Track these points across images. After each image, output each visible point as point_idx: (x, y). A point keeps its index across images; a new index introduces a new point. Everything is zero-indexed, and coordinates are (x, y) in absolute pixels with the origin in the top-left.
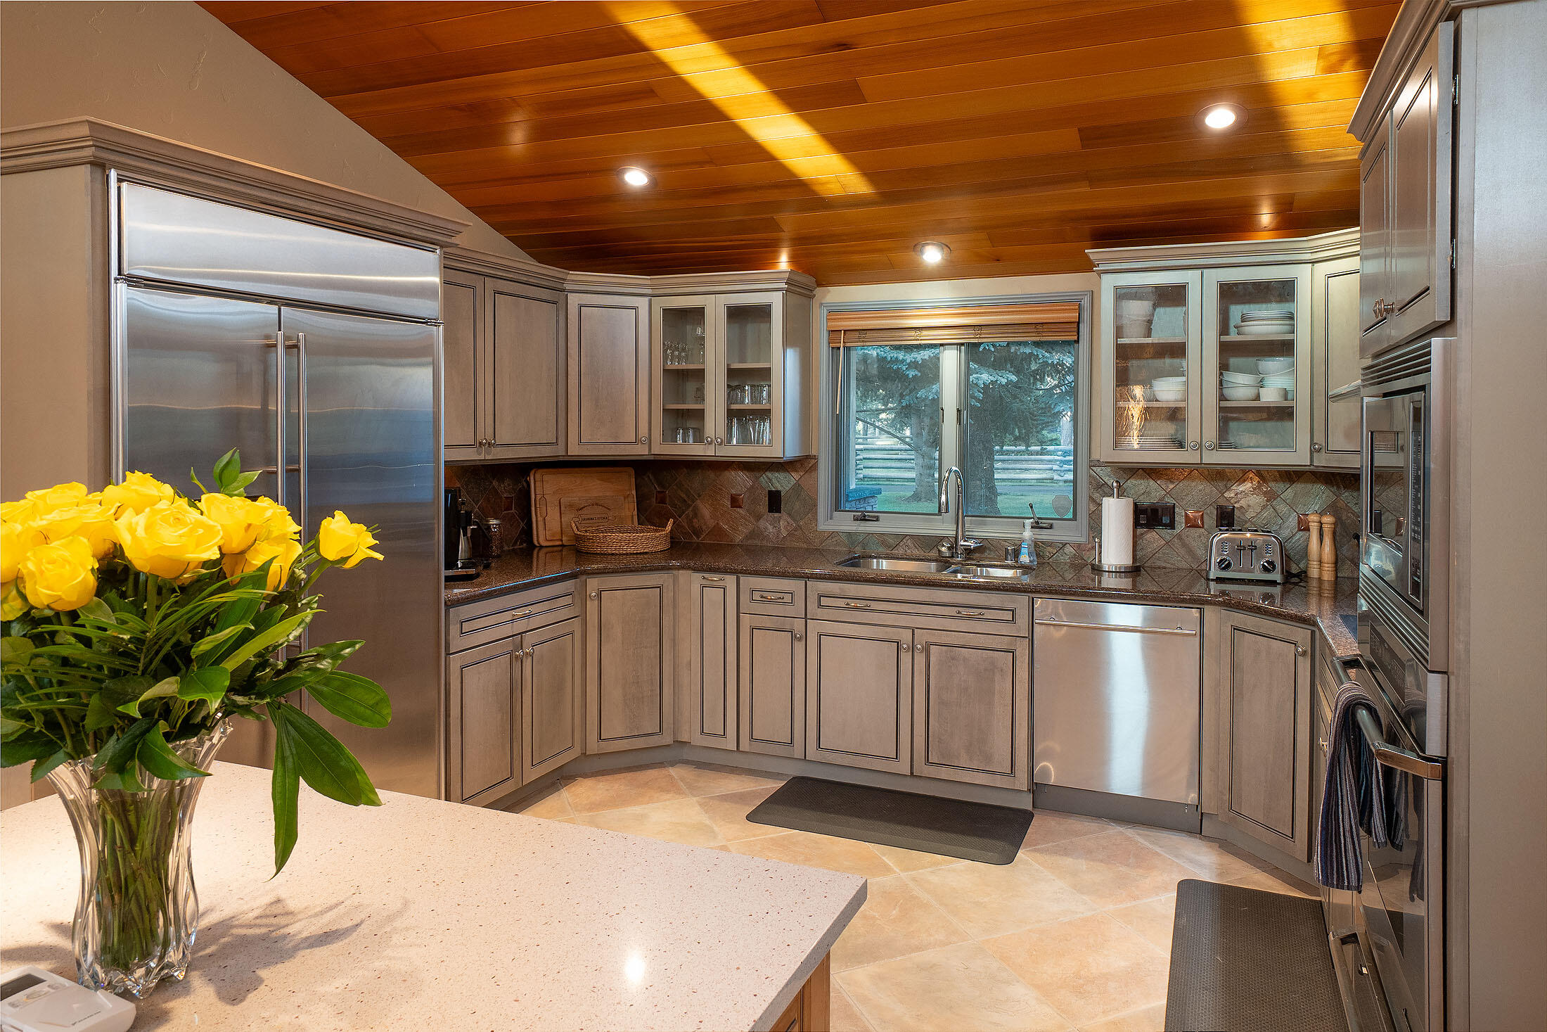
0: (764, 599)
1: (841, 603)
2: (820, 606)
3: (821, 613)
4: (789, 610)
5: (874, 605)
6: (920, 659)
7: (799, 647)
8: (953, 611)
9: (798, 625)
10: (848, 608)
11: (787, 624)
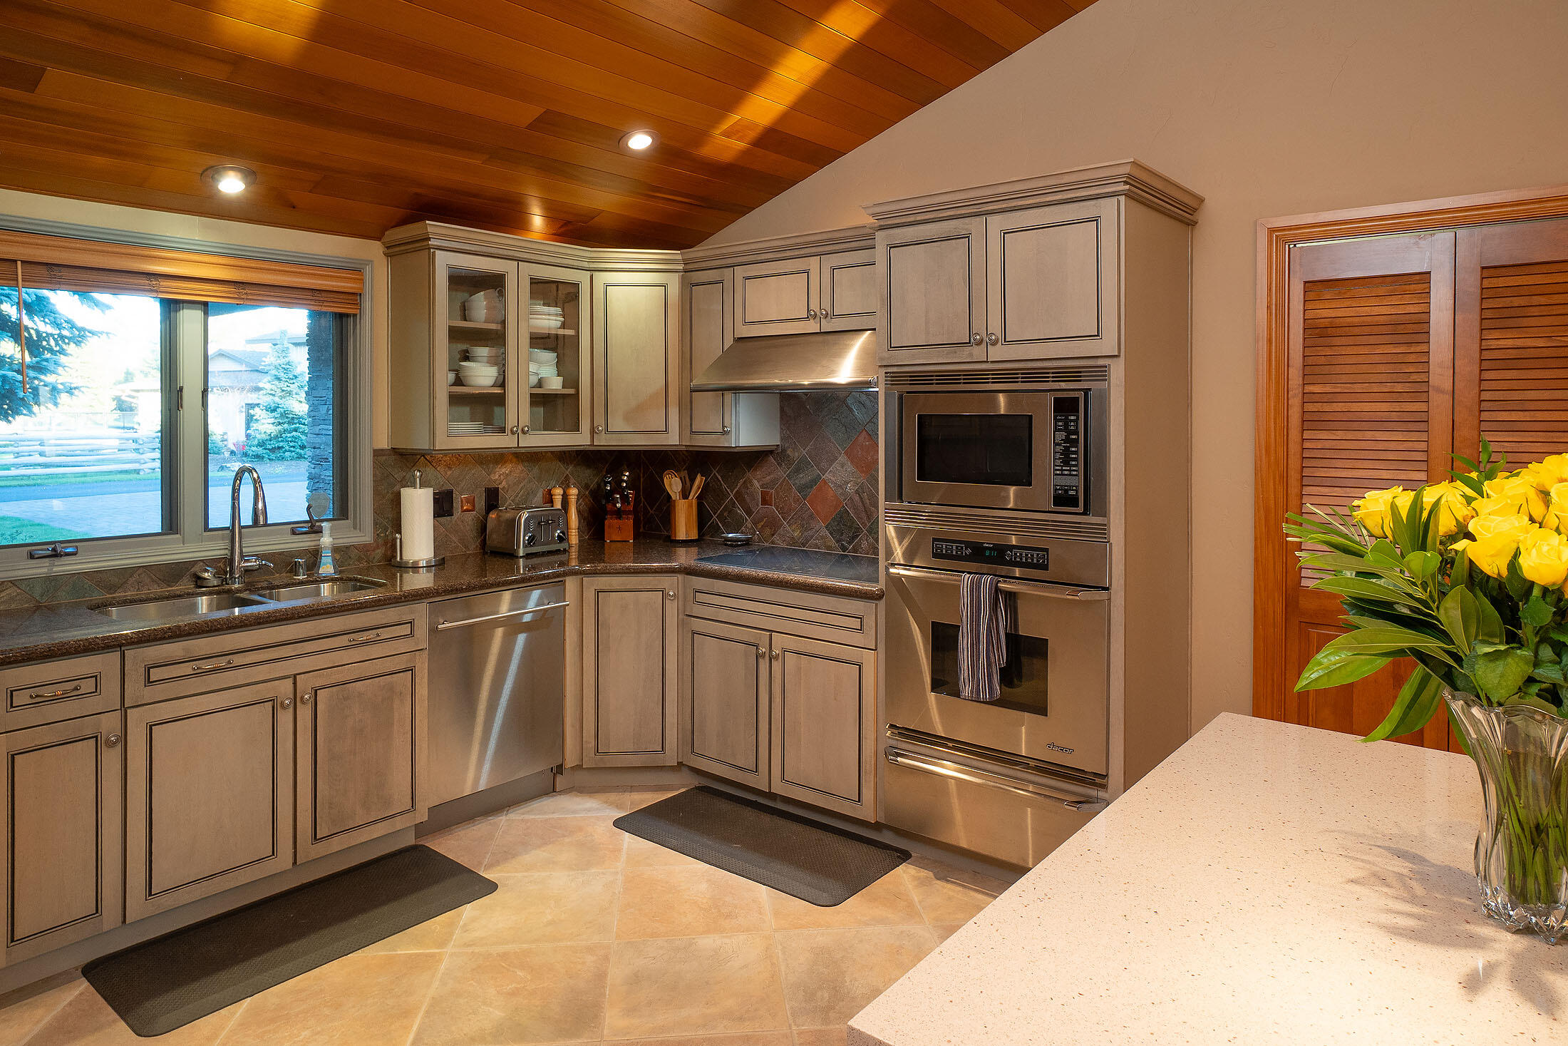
0: (38, 701)
1: (187, 669)
2: (149, 682)
3: (149, 693)
4: (92, 704)
5: (238, 660)
6: (305, 713)
7: (111, 759)
8: (343, 640)
9: (110, 724)
10: (199, 674)
11: (88, 727)
